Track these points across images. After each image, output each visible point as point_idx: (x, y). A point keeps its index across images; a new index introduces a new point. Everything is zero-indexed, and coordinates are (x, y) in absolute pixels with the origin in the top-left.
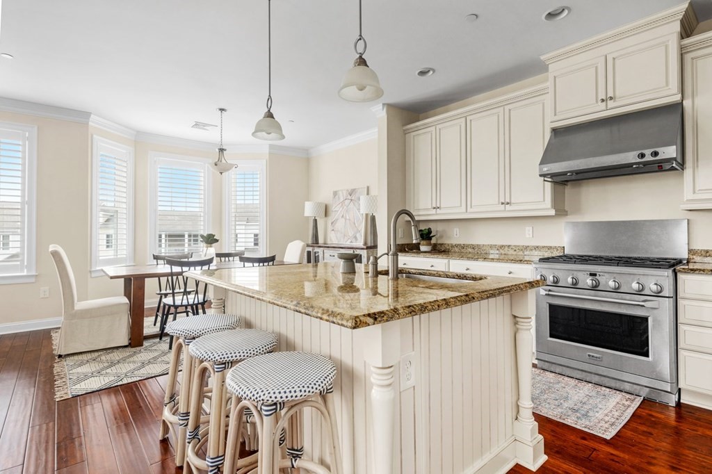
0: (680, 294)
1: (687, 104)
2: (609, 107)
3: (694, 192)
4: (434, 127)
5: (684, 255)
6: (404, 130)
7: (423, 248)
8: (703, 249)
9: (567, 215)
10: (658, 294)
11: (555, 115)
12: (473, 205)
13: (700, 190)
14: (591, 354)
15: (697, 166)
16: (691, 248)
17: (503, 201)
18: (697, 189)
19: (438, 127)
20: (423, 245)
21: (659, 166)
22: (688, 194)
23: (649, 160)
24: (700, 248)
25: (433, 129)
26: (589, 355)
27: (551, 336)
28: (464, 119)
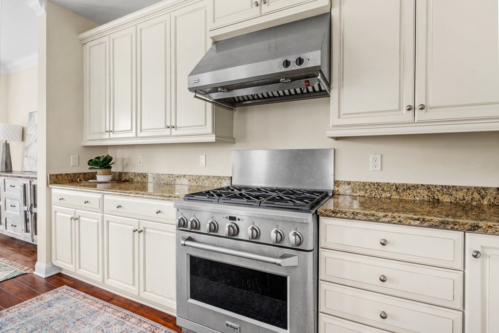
0: (322, 244)
1: (335, 13)
2: (264, 12)
3: (339, 117)
4: (108, 36)
5: (330, 186)
6: (81, 40)
7: (100, 178)
8: (346, 180)
9: (234, 143)
10: (298, 248)
11: (214, 21)
12: (143, 128)
13: (344, 114)
14: (228, 323)
15: (343, 86)
16: (336, 179)
17: (169, 125)
18: (342, 113)
19: (112, 36)
20: (99, 175)
21: (306, 82)
22: (334, 120)
23: (294, 69)
24: (344, 180)
25: (106, 39)
26: (227, 325)
27: (192, 297)
28: (134, 27)
